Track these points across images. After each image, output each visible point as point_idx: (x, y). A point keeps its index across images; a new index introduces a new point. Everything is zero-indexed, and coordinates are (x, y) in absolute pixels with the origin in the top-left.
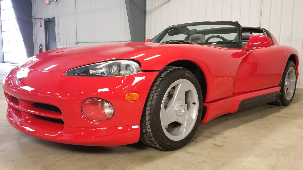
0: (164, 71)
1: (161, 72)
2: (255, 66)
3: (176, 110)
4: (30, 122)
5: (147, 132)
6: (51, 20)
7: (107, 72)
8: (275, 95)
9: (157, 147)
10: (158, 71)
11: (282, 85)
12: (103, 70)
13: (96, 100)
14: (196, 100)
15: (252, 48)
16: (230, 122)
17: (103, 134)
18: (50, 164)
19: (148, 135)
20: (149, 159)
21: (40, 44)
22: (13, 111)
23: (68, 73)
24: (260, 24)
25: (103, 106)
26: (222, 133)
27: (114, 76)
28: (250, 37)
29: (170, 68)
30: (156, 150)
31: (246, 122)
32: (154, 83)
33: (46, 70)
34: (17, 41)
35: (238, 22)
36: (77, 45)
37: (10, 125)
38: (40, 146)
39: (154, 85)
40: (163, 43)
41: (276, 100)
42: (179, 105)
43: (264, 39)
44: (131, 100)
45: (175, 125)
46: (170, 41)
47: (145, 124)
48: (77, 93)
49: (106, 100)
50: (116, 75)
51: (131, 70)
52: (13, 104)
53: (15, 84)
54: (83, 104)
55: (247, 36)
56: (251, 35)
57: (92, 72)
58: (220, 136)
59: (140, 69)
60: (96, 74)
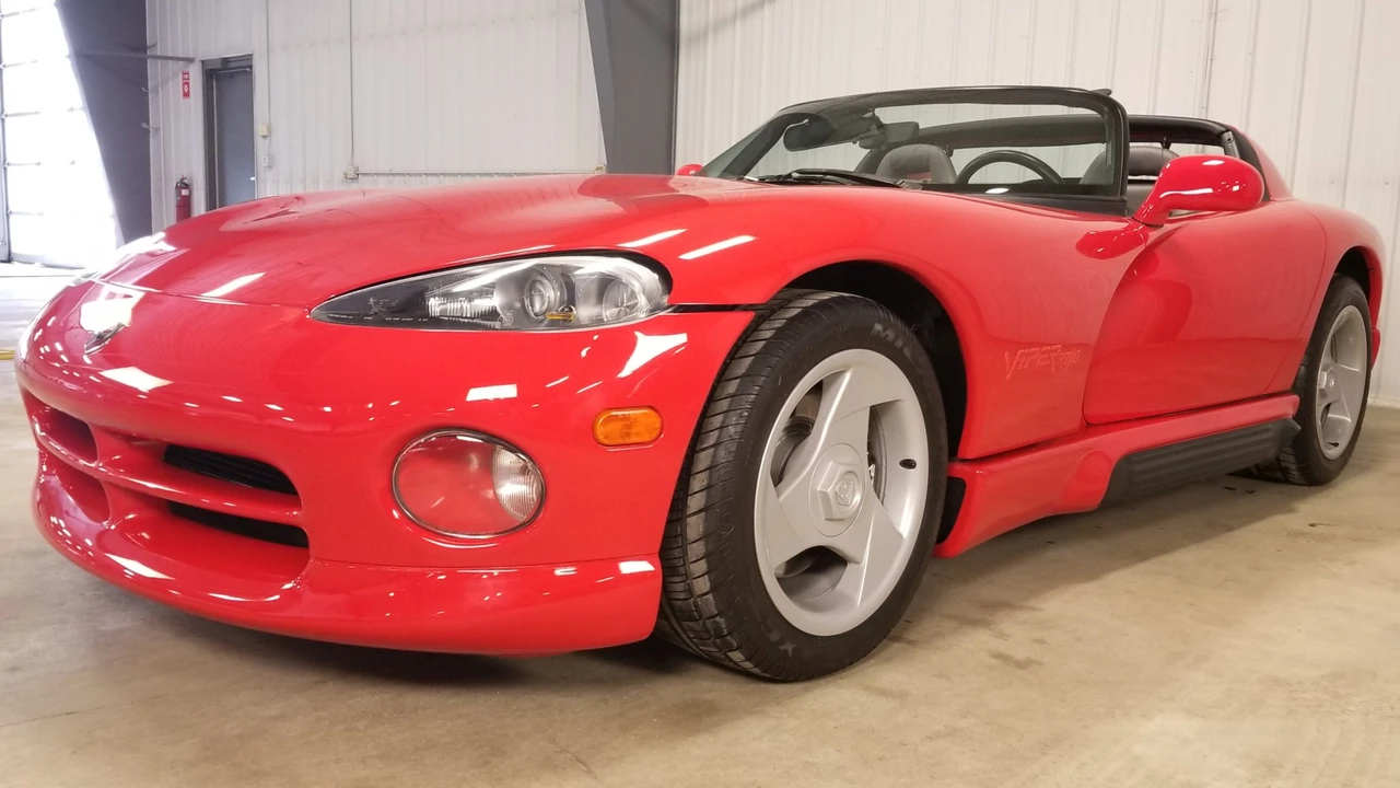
0: (773, 312)
1: (764, 313)
2: (1179, 300)
3: (825, 494)
4: (145, 535)
5: (690, 591)
6: (232, 65)
7: (509, 307)
8: (1270, 435)
9: (735, 663)
10: (747, 308)
11: (1305, 388)
12: (495, 301)
13: (459, 438)
14: (918, 448)
15: (1170, 215)
16: (1066, 553)
17: (487, 598)
18: (237, 731)
19: (696, 604)
20: (696, 717)
21: (182, 179)
22: (62, 485)
23: (330, 308)
24: (1205, 105)
25: (488, 466)
26: (1032, 603)
27: (541, 330)
28: (1166, 163)
29: (801, 297)
30: (729, 676)
31: (1141, 555)
32: (726, 366)
33: (217, 294)
34: (73, 163)
35: (1110, 92)
36: (354, 186)
37: (49, 547)
38: (187, 650)
39: (727, 376)
40: (762, 180)
41: (1278, 459)
42: (842, 469)
43: (1227, 173)
44: (621, 441)
45: (821, 561)
46: (795, 175)
47: (685, 553)
48: (370, 406)
49: (506, 441)
50: (553, 324)
51: (622, 303)
52: (64, 452)
53: (76, 361)
54: (399, 455)
55: (1149, 157)
56: (1166, 153)
57: (442, 307)
58: (1021, 615)
59: (665, 300)
60: (462, 317)
